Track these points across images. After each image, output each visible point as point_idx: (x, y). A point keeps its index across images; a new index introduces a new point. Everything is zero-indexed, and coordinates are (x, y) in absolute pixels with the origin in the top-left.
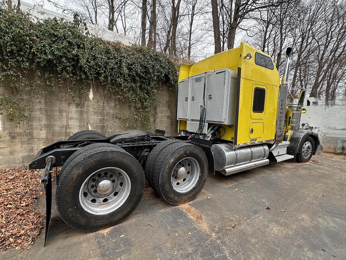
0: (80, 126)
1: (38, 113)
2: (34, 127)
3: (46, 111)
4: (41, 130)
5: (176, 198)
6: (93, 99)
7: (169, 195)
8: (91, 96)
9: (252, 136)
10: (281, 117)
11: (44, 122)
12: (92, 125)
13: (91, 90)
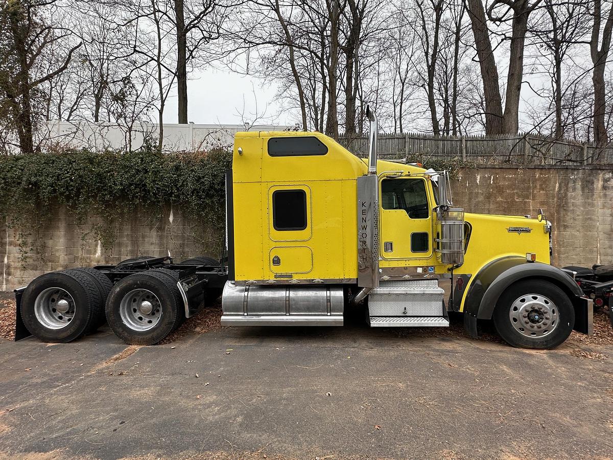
0: (160, 252)
1: (125, 239)
2: (122, 253)
3: (132, 237)
4: (127, 256)
5: (126, 334)
6: (173, 221)
7: (116, 329)
8: (171, 219)
9: (279, 270)
10: (364, 236)
11: (129, 248)
12: (171, 251)
13: (172, 212)
